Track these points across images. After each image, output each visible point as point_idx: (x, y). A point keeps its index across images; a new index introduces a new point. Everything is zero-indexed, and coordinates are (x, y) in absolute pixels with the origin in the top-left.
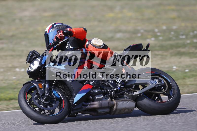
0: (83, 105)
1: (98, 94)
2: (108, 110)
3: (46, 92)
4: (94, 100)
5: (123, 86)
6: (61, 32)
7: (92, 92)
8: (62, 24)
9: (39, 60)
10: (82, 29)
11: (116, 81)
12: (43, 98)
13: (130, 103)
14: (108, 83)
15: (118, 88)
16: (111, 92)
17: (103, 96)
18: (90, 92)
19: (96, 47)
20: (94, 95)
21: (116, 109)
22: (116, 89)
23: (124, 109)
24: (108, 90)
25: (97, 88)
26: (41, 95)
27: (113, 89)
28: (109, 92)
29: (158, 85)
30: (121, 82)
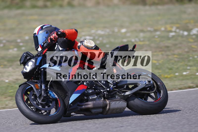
0: (78, 105)
1: (92, 94)
2: (101, 110)
3: (43, 92)
4: (87, 100)
5: (115, 87)
6: (55, 34)
7: (86, 92)
8: (51, 26)
9: (34, 61)
10: (74, 30)
11: (108, 81)
12: (40, 98)
13: (122, 102)
14: (101, 83)
15: (110, 88)
16: (104, 92)
17: (96, 97)
18: (84, 92)
19: (88, 48)
20: (88, 95)
21: (109, 109)
22: (108, 89)
23: (117, 109)
24: (101, 91)
25: (91, 88)
26: (38, 95)
27: (106, 89)
28: (102, 92)
29: (147, 85)
30: (113, 82)
